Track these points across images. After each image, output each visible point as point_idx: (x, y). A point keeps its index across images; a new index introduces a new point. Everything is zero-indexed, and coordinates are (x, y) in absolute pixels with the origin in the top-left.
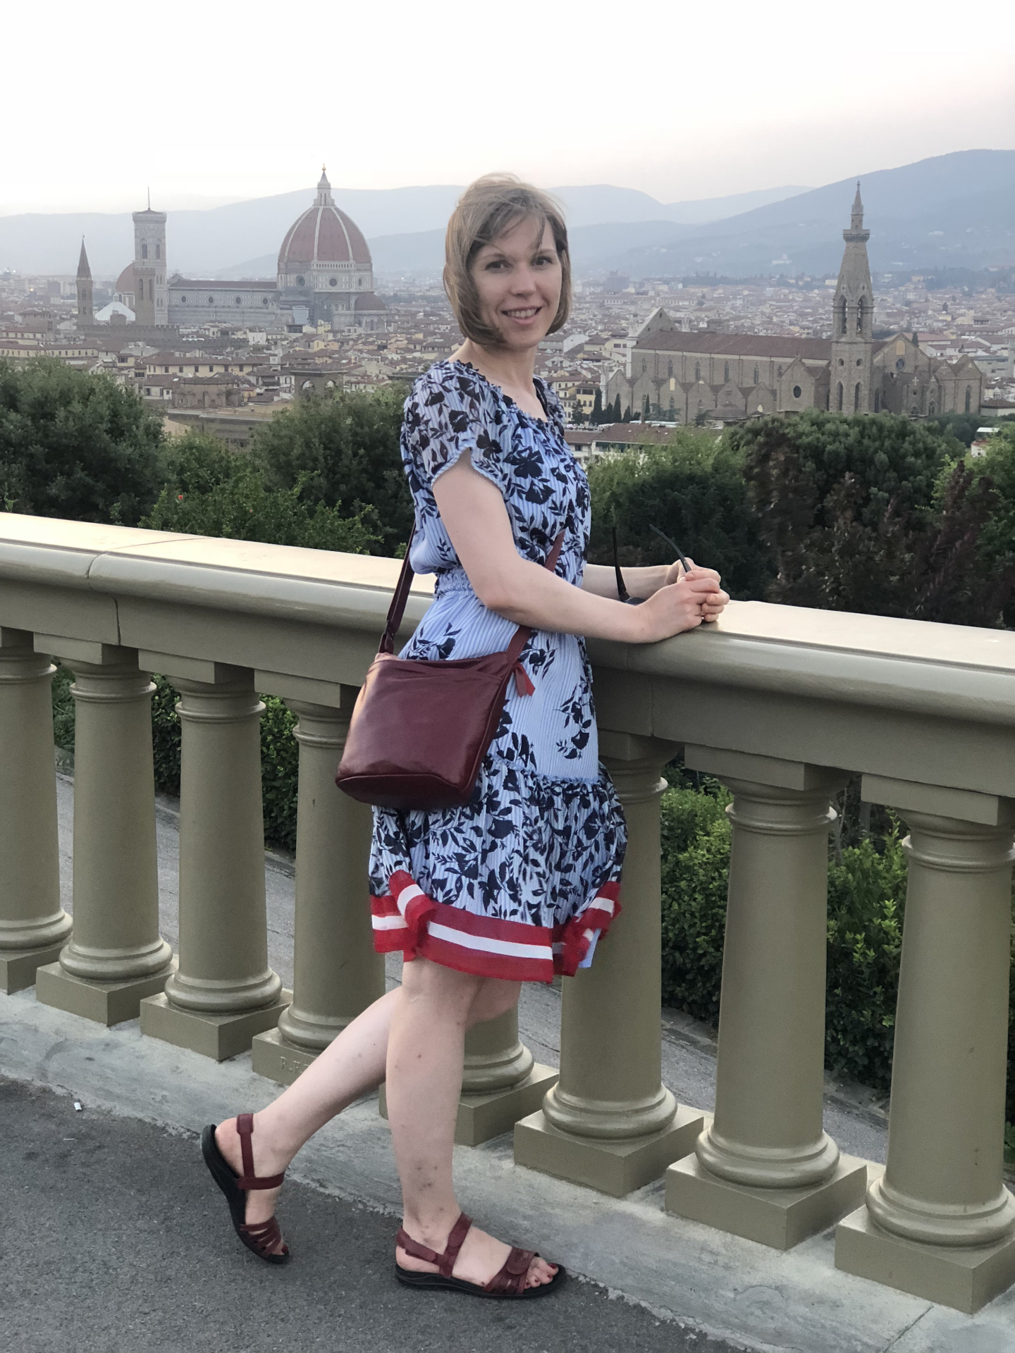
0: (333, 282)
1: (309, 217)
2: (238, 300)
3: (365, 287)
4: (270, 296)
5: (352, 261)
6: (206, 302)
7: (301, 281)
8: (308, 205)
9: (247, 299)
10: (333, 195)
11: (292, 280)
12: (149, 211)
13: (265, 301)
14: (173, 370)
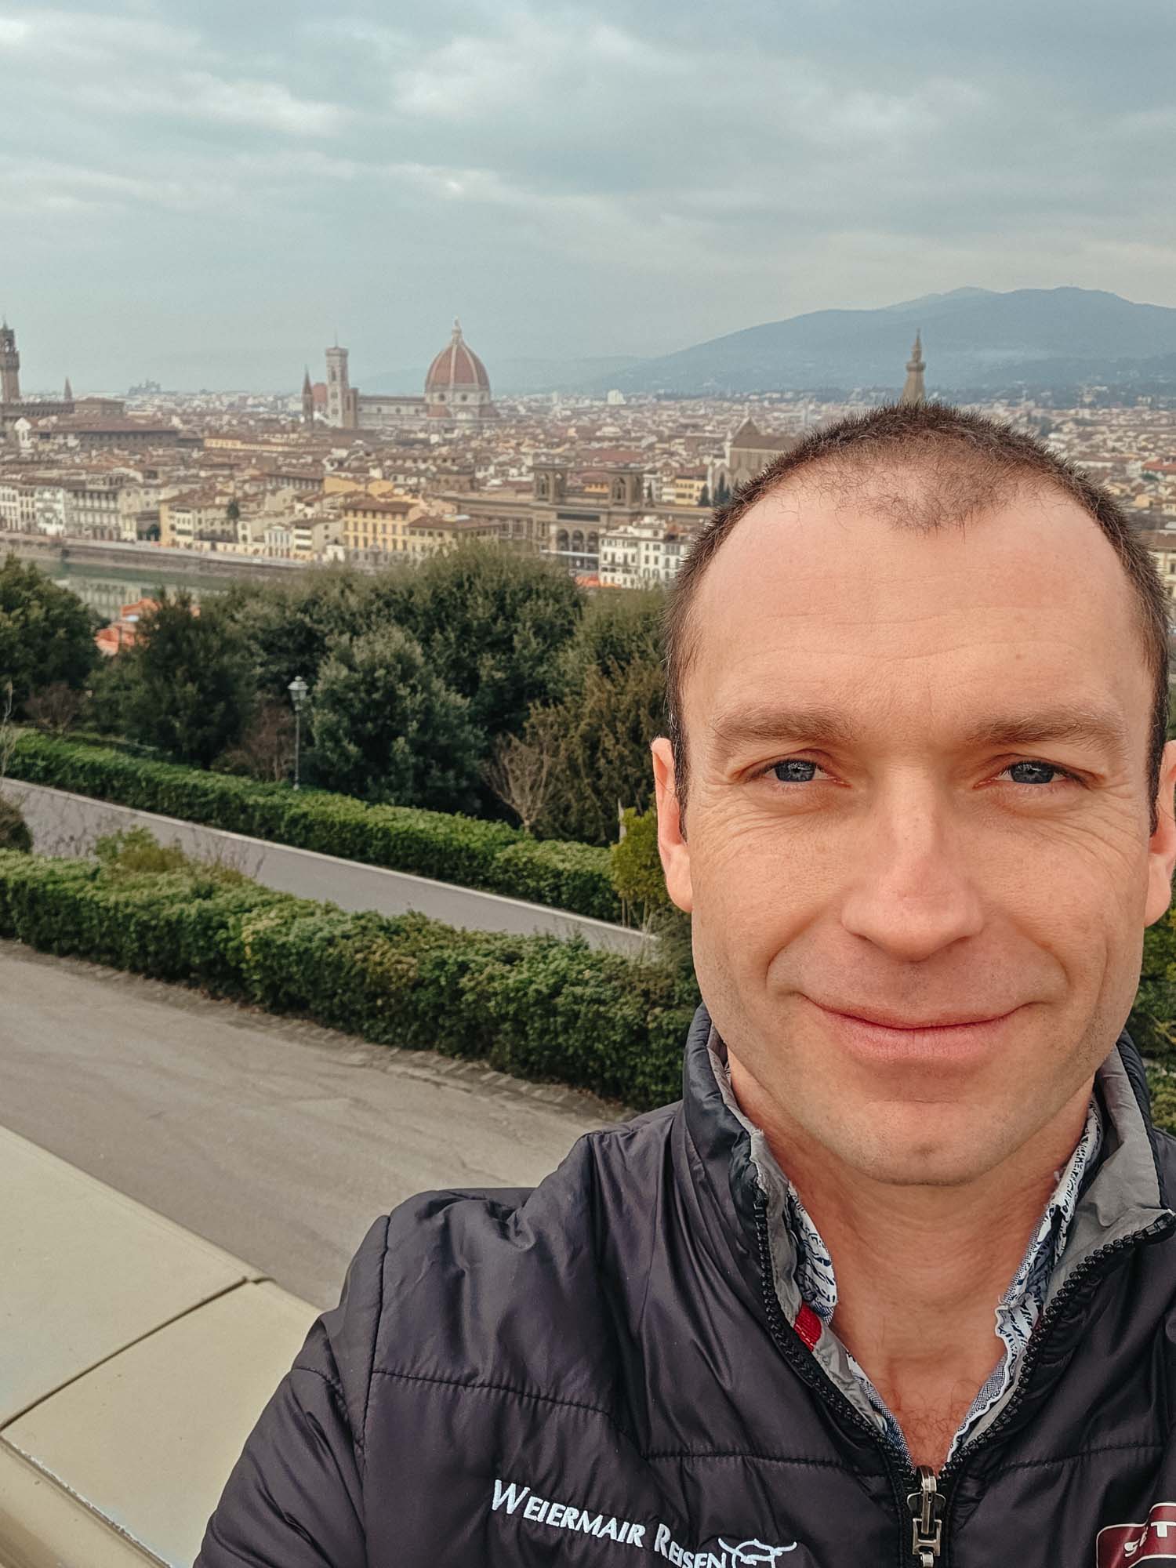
0: (464, 398)
1: (449, 352)
2: (398, 411)
3: (486, 401)
5: (476, 385)
6: (376, 412)
7: (442, 398)
8: (447, 346)
9: (404, 410)
10: (464, 338)
11: (436, 395)
12: (336, 348)
13: (417, 411)
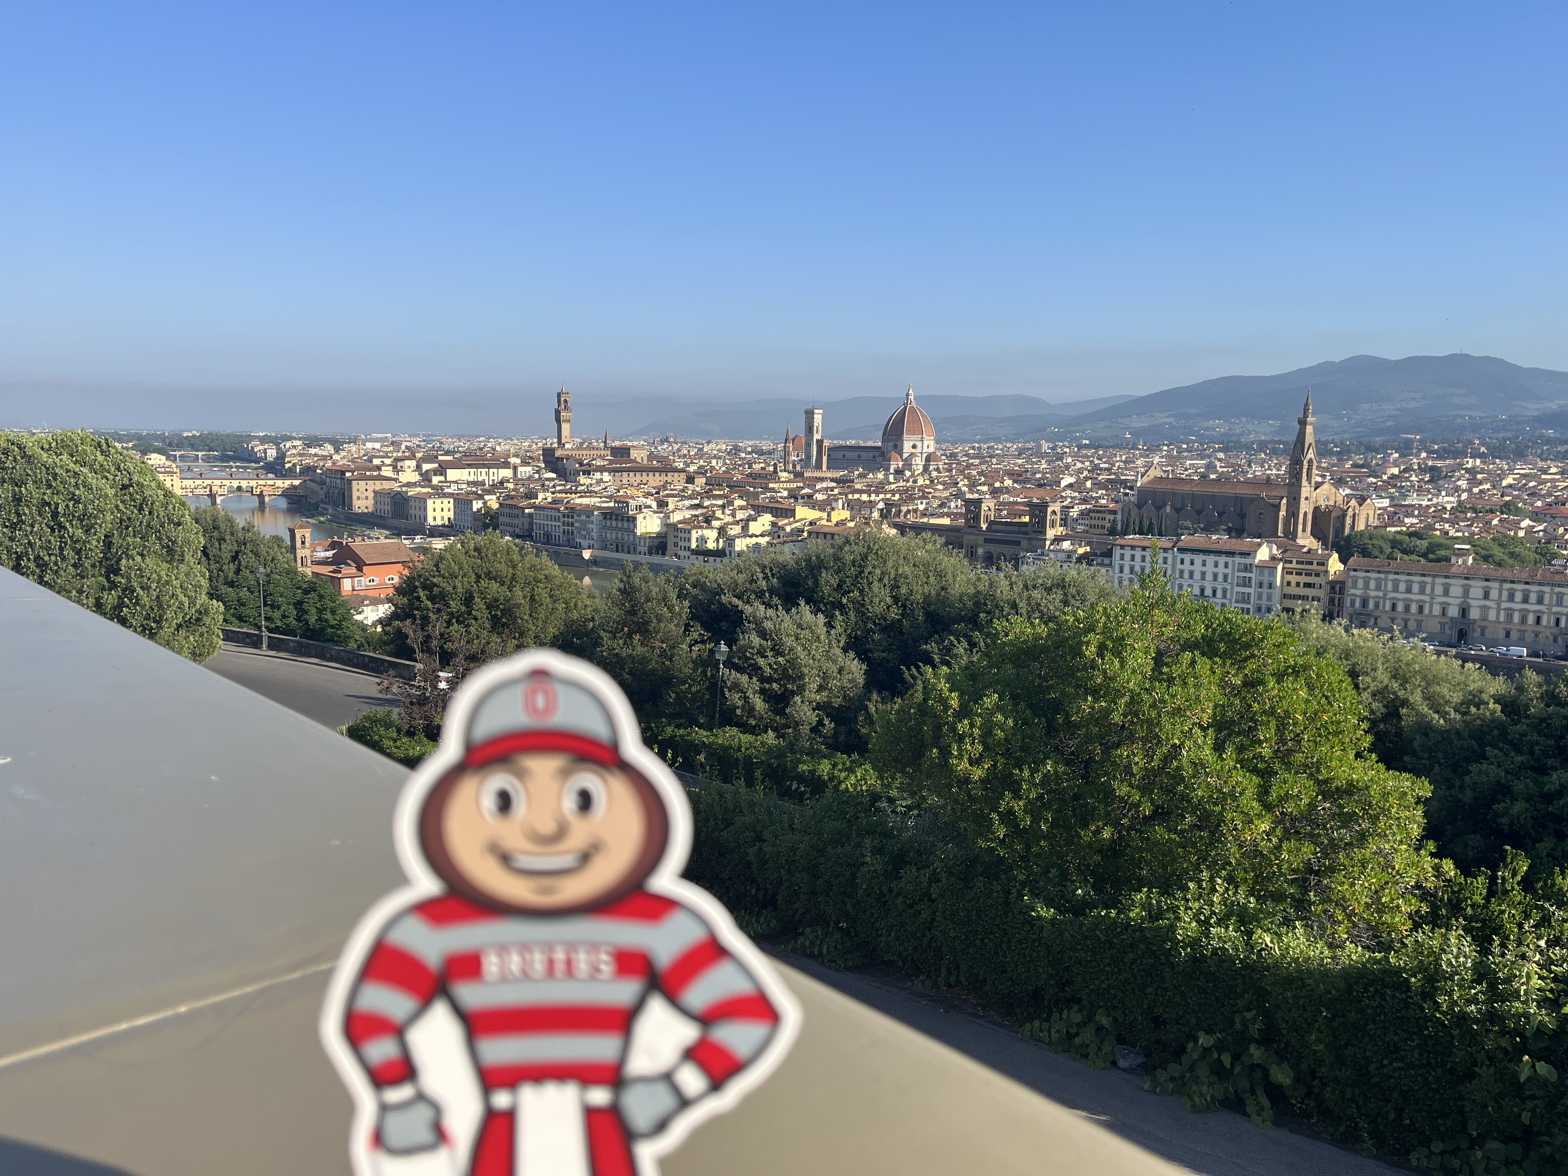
0: (914, 447)
1: (902, 412)
2: (859, 456)
3: (931, 450)
4: (877, 454)
6: (841, 457)
7: (896, 446)
9: (864, 455)
11: (890, 445)
13: (874, 457)
14: (857, 496)
